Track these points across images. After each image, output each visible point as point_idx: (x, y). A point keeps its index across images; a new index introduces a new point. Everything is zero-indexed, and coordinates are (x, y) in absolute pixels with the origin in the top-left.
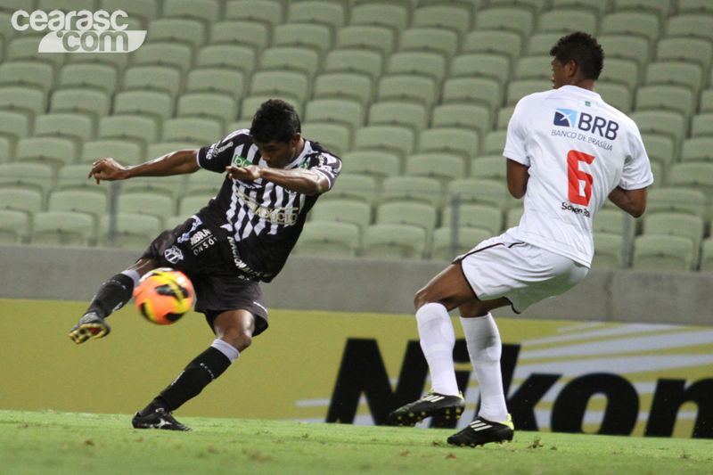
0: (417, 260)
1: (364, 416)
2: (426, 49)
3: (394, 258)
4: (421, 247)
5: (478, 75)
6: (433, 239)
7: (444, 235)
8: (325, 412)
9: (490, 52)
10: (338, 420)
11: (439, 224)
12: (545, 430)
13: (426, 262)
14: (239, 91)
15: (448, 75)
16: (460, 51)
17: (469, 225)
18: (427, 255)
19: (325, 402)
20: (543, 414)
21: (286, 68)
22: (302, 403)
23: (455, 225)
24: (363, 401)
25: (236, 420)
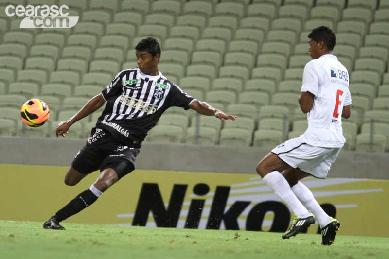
0: (179, 143)
1: (151, 222)
2: (183, 37)
3: (166, 142)
4: (180, 137)
5: (209, 50)
6: (186, 133)
7: (192, 131)
8: (131, 220)
9: (216, 38)
10: (138, 225)
11: (189, 125)
12: (242, 230)
13: (183, 144)
14: (88, 57)
15: (195, 50)
16: (200, 38)
17: (205, 126)
18: (183, 141)
19: (132, 215)
20: (242, 221)
21: (113, 46)
22: (120, 216)
23: (198, 126)
24: (151, 215)
25: (86, 224)
